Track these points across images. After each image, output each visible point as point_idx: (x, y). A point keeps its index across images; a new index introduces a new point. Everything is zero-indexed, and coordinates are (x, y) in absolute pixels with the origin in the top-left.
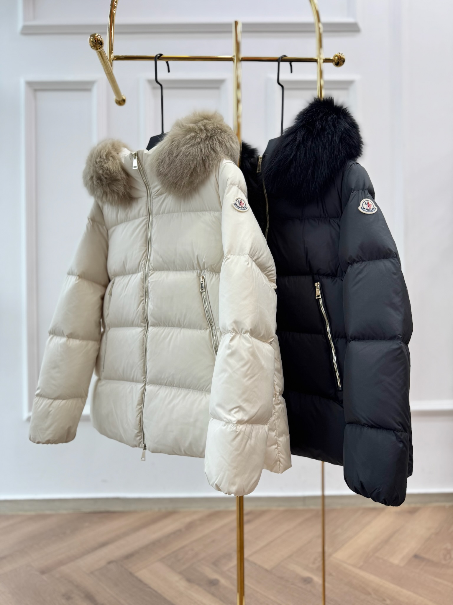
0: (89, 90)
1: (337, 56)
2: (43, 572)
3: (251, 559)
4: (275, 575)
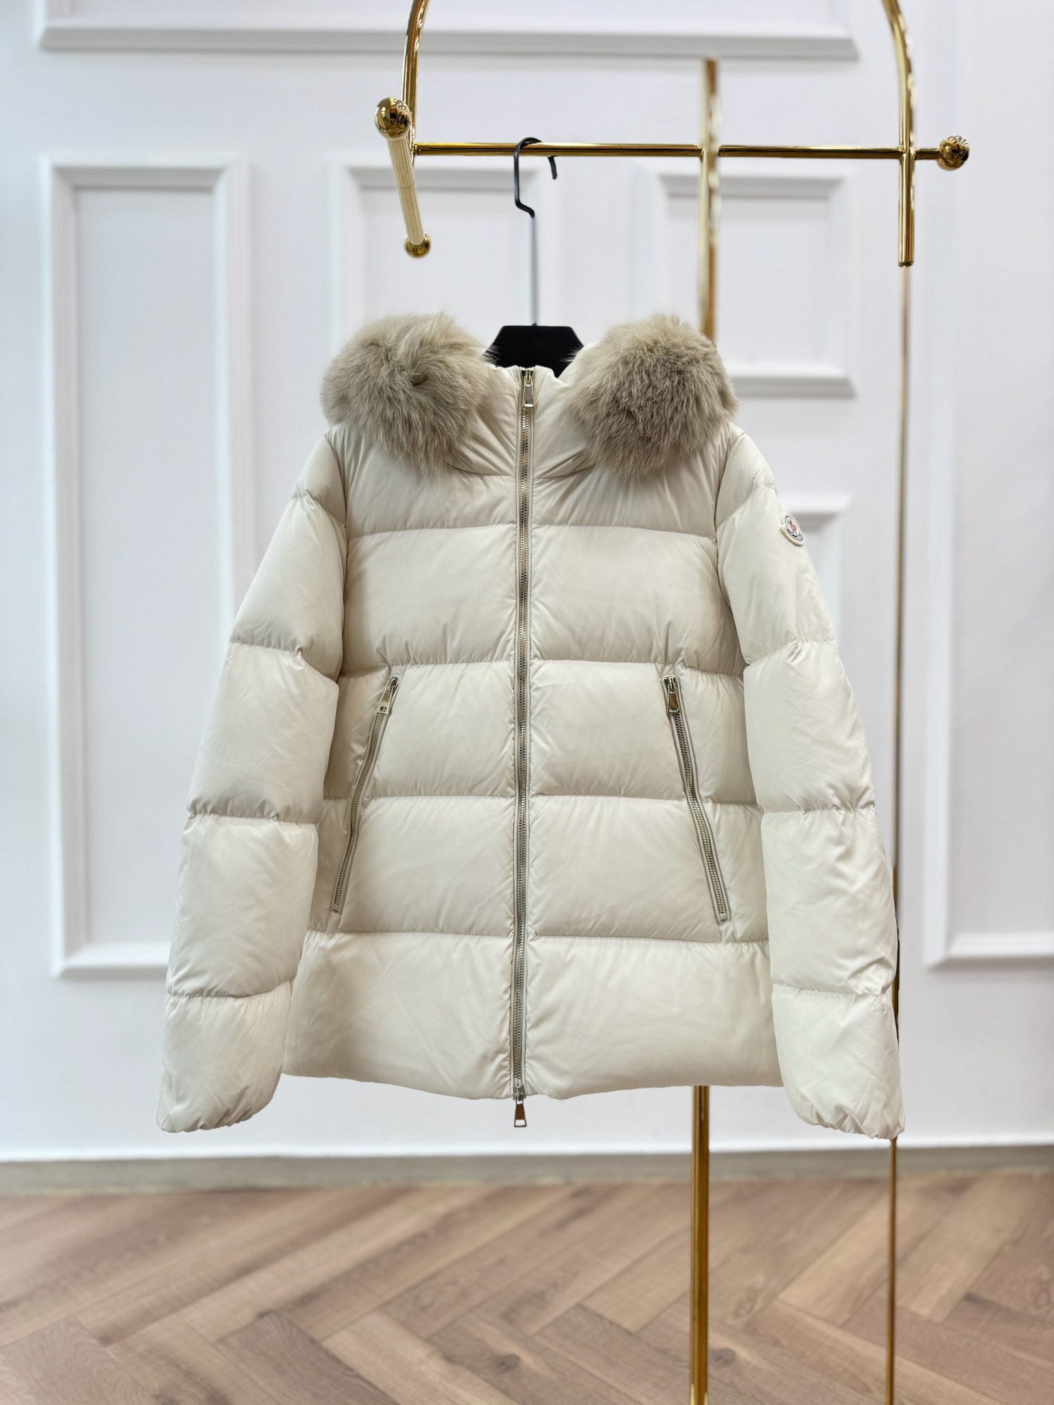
0: (207, 190)
1: (946, 144)
2: (106, 1340)
3: (591, 1305)
4: (648, 1345)
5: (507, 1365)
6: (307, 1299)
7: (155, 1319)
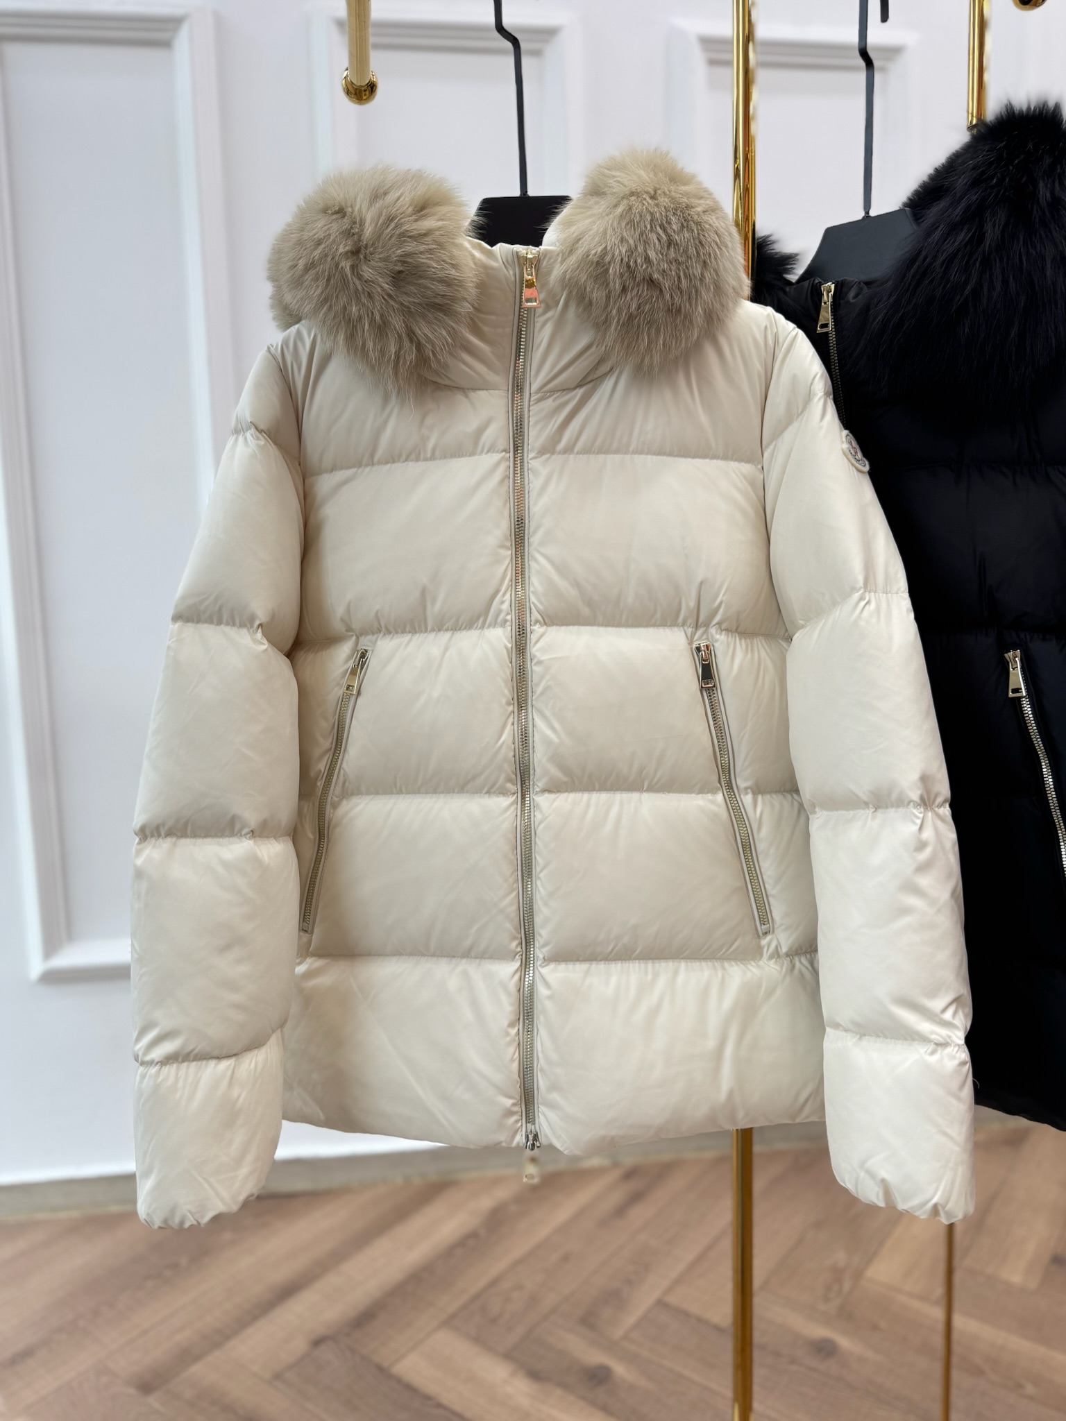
2: (146, 1387)
3: (672, 1299)
5: (598, 1377)
6: (364, 1319)
7: (197, 1358)
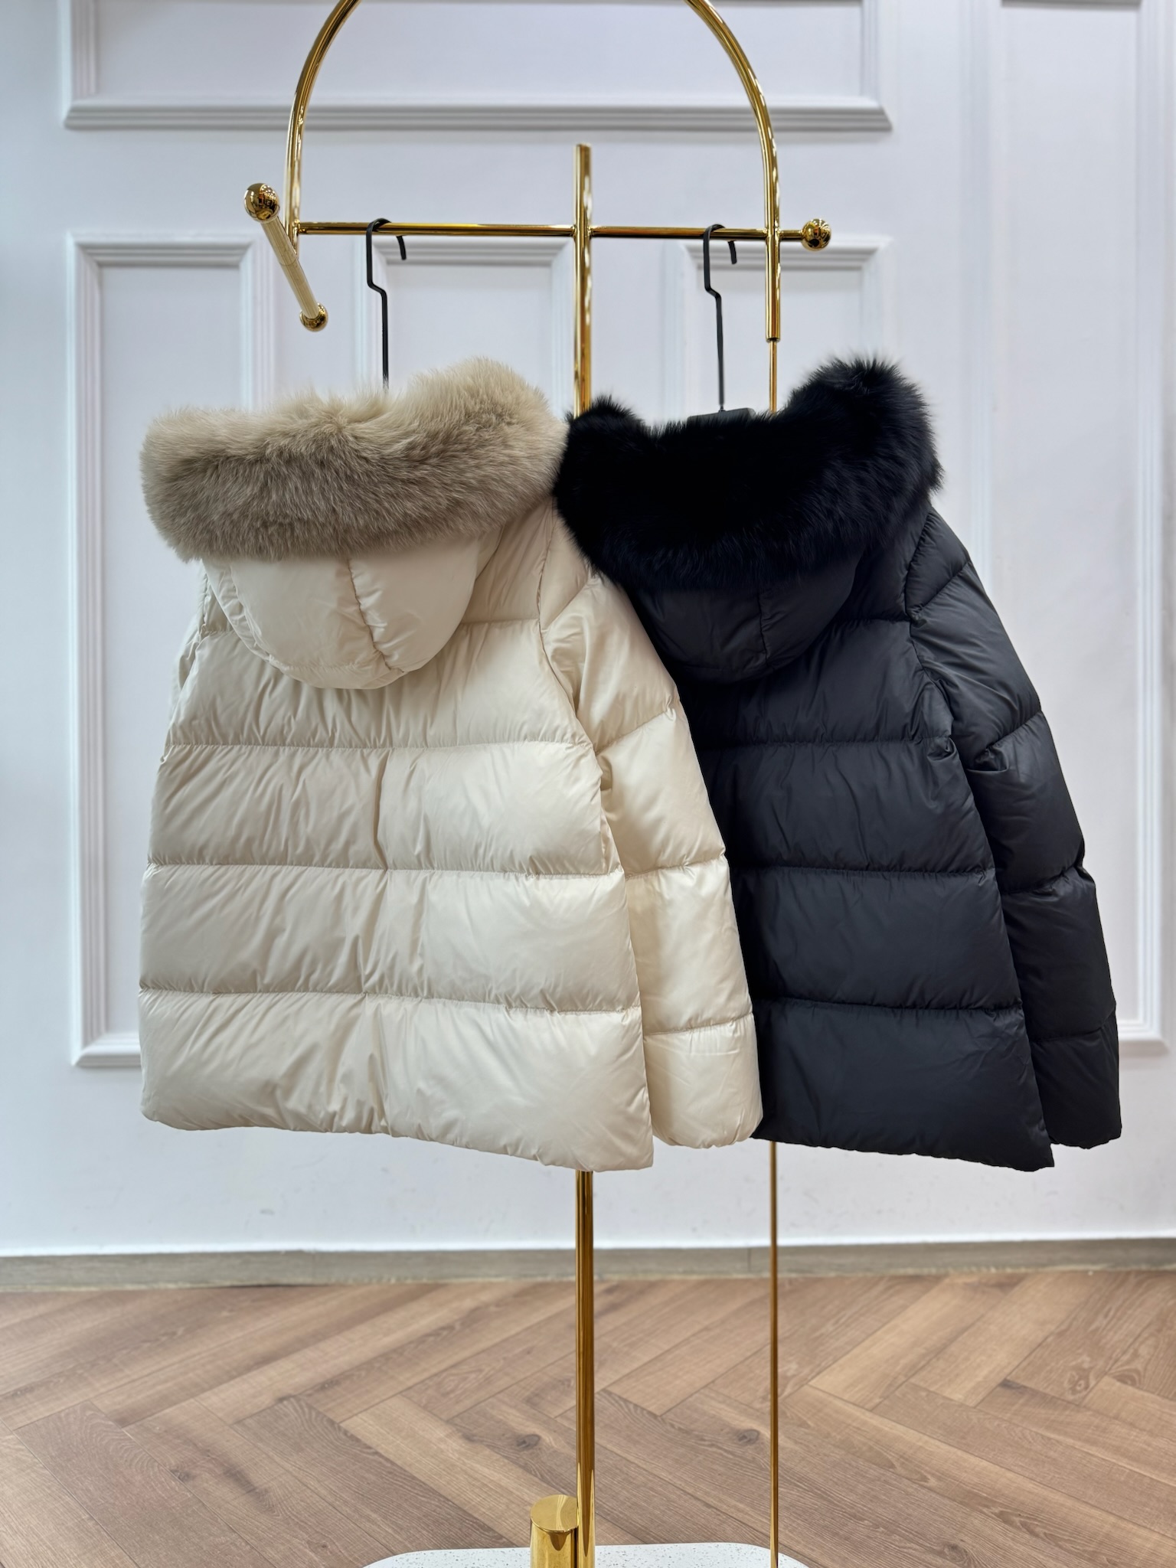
0: (233, 266)
1: (810, 226)
2: (123, 1422)
4: (672, 1426)
5: (527, 1443)
6: (327, 1385)
7: (173, 1403)
